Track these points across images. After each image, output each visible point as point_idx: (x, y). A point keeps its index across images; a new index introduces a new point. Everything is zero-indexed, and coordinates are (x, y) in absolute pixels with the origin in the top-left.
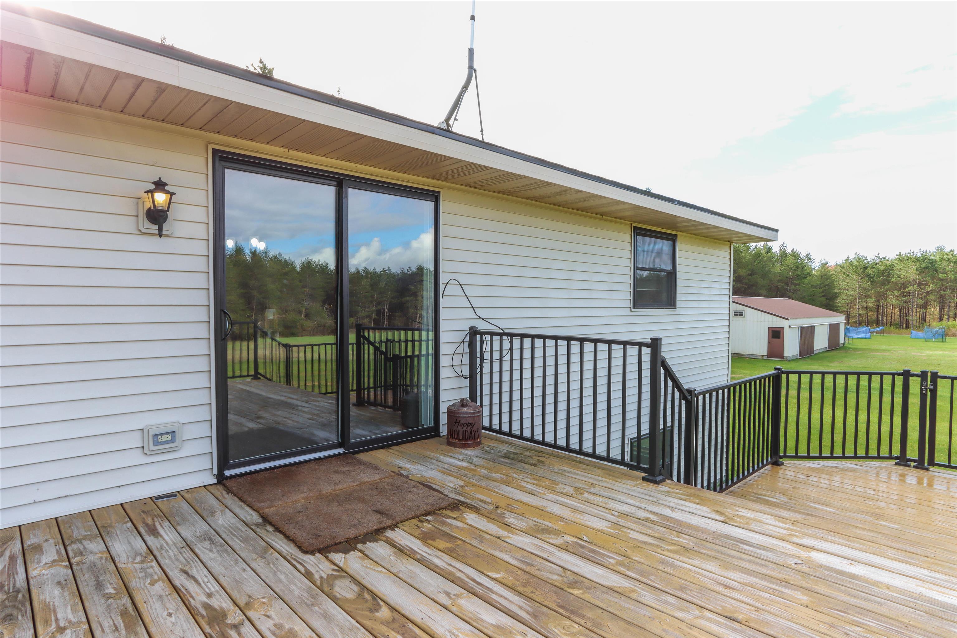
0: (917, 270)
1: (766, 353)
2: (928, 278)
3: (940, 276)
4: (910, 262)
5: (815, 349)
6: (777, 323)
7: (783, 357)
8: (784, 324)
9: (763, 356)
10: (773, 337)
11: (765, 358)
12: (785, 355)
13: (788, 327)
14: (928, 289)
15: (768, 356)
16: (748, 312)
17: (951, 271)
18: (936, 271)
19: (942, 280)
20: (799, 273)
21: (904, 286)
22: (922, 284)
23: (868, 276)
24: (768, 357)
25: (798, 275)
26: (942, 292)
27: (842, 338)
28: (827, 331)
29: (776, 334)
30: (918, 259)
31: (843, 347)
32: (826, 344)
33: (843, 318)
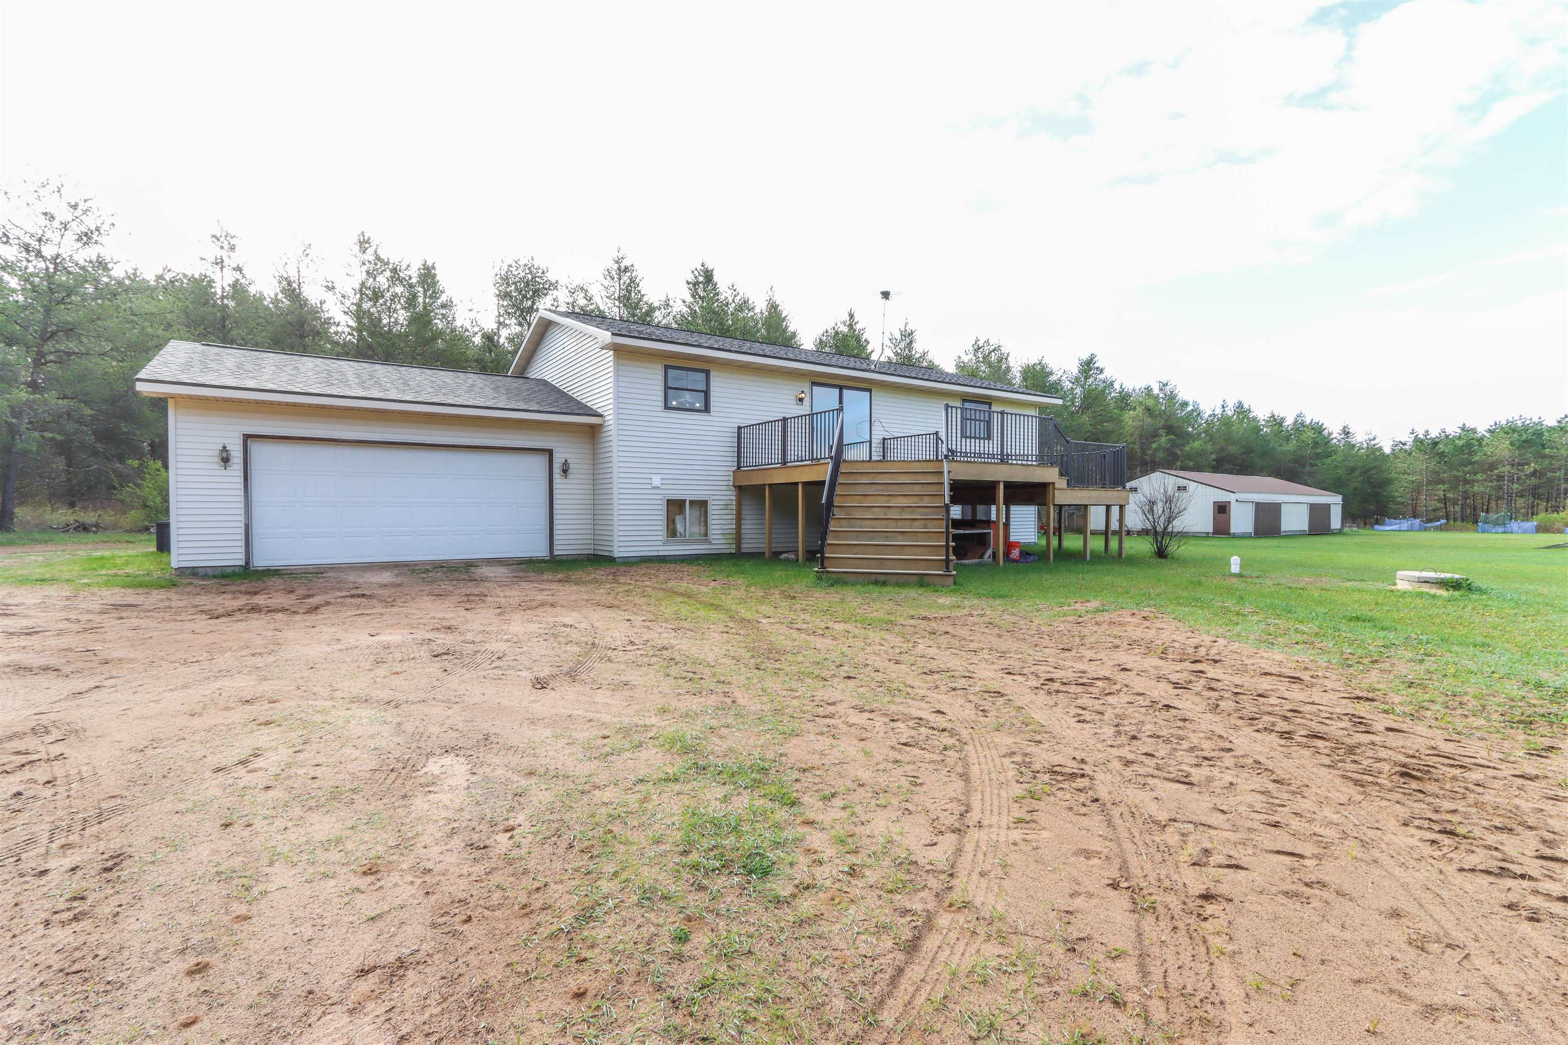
0: (1512, 445)
1: (1211, 531)
2: (1529, 456)
4: (1504, 434)
5: (1283, 528)
6: (1223, 497)
7: (1230, 534)
8: (1231, 498)
9: (1208, 533)
10: (1219, 512)
11: (1211, 535)
12: (1232, 531)
13: (1237, 501)
15: (1214, 533)
16: (1192, 486)
18: (1543, 445)
19: (1550, 457)
20: (1319, 451)
22: (1521, 464)
25: (1318, 454)
27: (1336, 522)
28: (1305, 510)
29: (1222, 509)
30: (1514, 431)
31: (1340, 532)
32: (1305, 527)
33: (1338, 499)
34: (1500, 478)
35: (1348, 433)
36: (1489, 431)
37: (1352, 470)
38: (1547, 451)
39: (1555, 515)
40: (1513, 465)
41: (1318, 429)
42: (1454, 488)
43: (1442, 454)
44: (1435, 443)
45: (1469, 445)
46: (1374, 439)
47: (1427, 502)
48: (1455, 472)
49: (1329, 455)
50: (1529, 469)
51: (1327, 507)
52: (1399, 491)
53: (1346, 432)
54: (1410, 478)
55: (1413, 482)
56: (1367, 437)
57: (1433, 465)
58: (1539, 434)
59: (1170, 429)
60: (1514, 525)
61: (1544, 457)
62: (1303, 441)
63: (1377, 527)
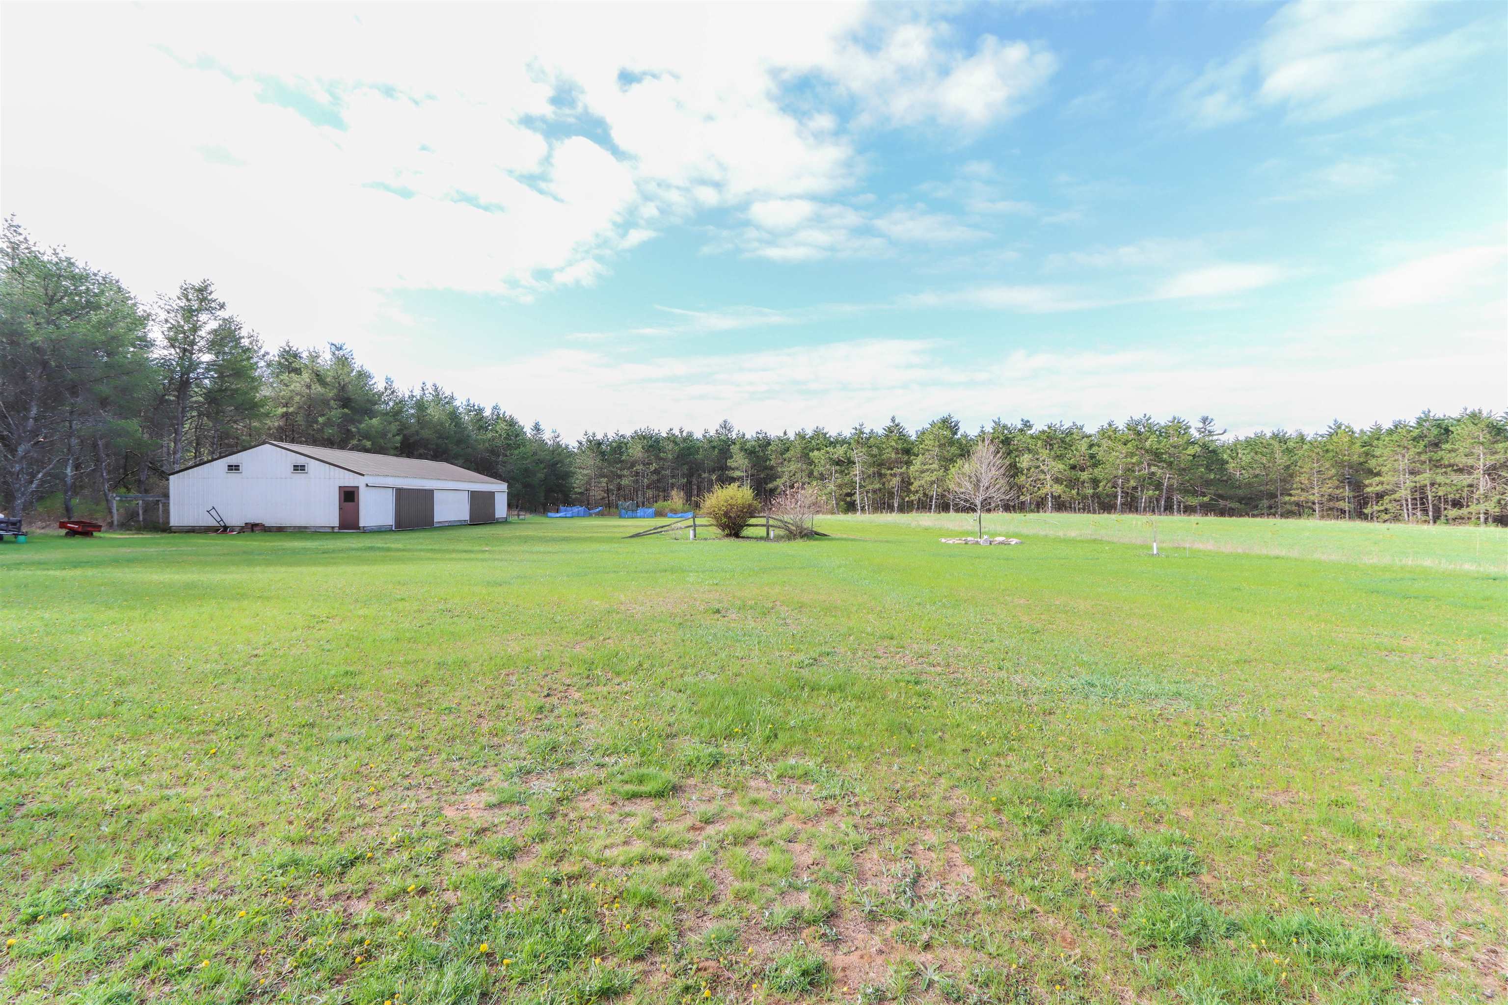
0: (643, 448)
1: (336, 523)
2: (652, 458)
5: (436, 520)
6: (350, 480)
7: (359, 528)
8: (361, 481)
9: (333, 527)
10: (345, 501)
12: (361, 525)
13: (365, 485)
16: (312, 465)
17: (670, 450)
18: (659, 450)
19: (664, 460)
24: (338, 529)
27: (501, 509)
28: (465, 498)
29: (349, 496)
30: (644, 438)
31: (505, 522)
32: (465, 515)
33: (504, 486)
34: (637, 474)
35: (539, 430)
36: (632, 438)
37: (541, 461)
38: (662, 454)
39: (665, 503)
40: (644, 465)
41: (512, 423)
42: (610, 481)
43: (603, 454)
44: (599, 444)
45: (619, 447)
46: (558, 436)
47: (597, 493)
48: (611, 468)
49: (519, 446)
50: (652, 468)
51: (491, 495)
52: (578, 482)
53: (537, 428)
54: (585, 472)
55: (586, 475)
56: (553, 435)
57: (598, 462)
58: (657, 441)
59: (345, 401)
60: (640, 512)
61: (661, 459)
62: (497, 432)
63: (550, 514)
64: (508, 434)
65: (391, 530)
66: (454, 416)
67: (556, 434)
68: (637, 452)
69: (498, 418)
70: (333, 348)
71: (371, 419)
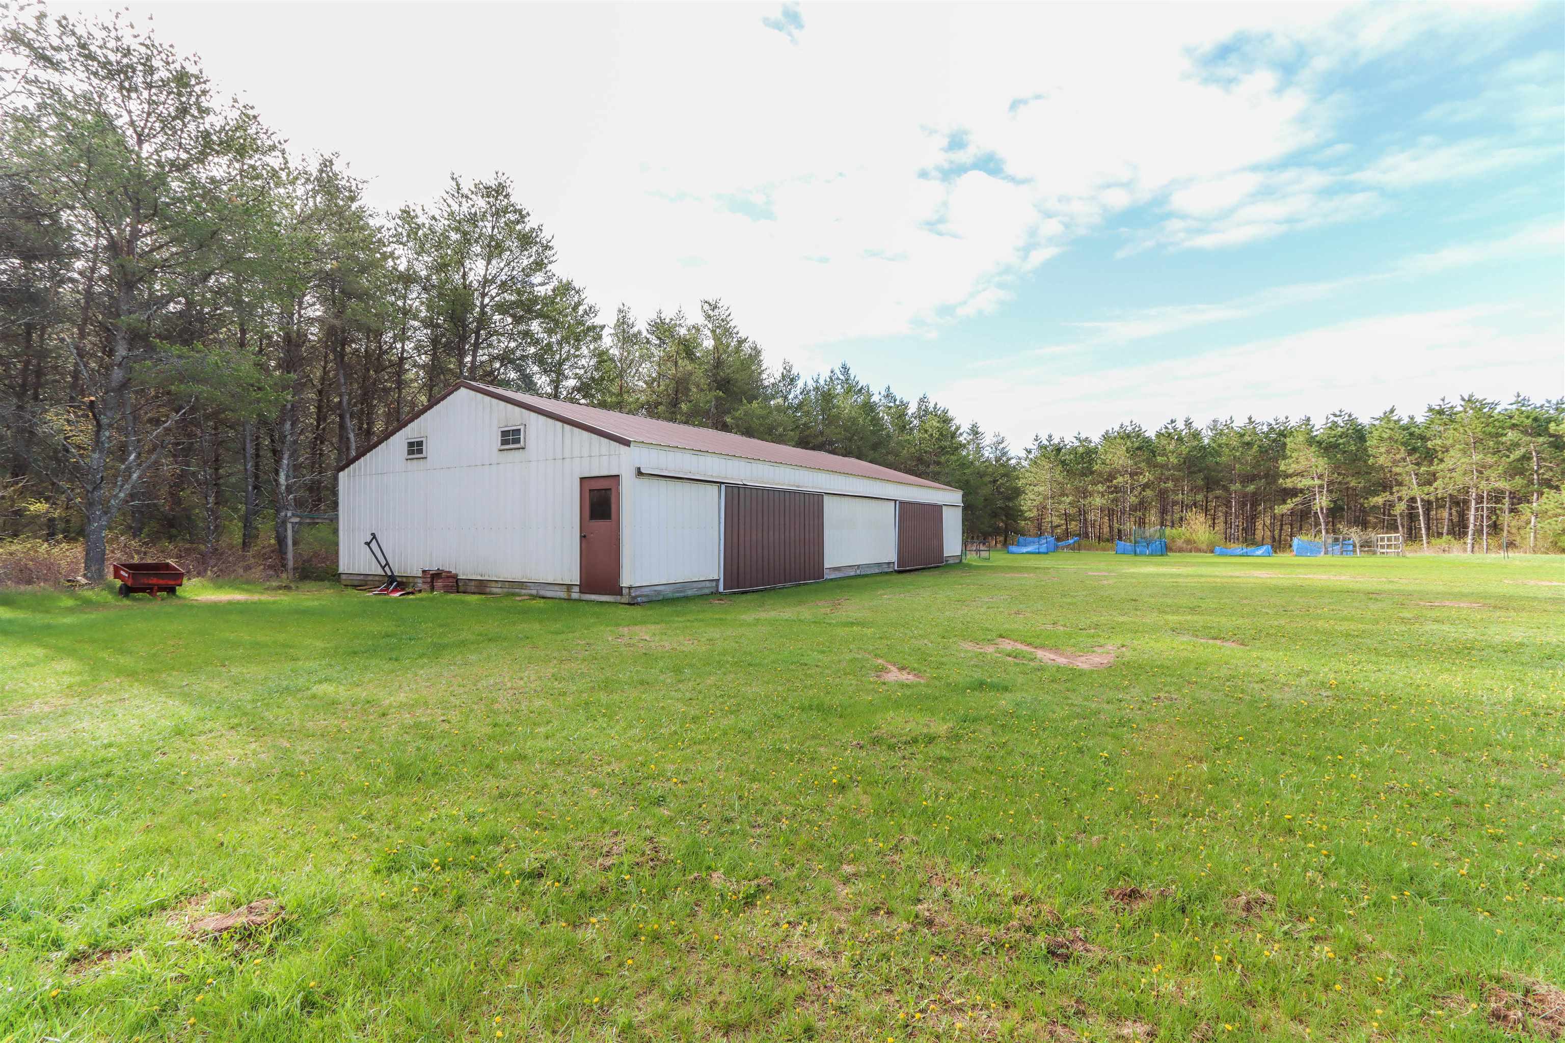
0: (1128, 451)
1: (574, 578)
2: (1143, 465)
3: (1159, 459)
4: (1118, 440)
5: (826, 565)
6: (602, 459)
7: (620, 589)
8: (621, 462)
9: (569, 587)
10: (591, 516)
11: (574, 594)
12: (626, 580)
13: (634, 472)
14: (1143, 480)
15: (581, 588)
16: (530, 427)
17: (1173, 452)
18: (1153, 452)
19: (1162, 466)
21: (1111, 477)
22: (1136, 474)
23: (1063, 463)
24: (581, 592)
26: (1163, 485)
28: (887, 515)
29: (600, 501)
30: (1128, 436)
31: (958, 564)
32: (889, 553)
33: (955, 497)
34: (1117, 490)
35: (977, 433)
40: (1129, 476)
44: (1058, 450)
45: (1086, 455)
46: (1001, 441)
47: (1053, 519)
48: (1077, 483)
49: (956, 451)
51: (934, 512)
52: (1029, 503)
53: (974, 430)
54: (1039, 489)
55: (1040, 494)
56: (995, 440)
57: (1057, 475)
61: (1158, 465)
62: (926, 431)
63: (1013, 548)
64: (941, 434)
65: (715, 593)
66: (869, 408)
67: (1000, 438)
68: (1119, 458)
69: (924, 413)
70: (706, 307)
71: (750, 402)
